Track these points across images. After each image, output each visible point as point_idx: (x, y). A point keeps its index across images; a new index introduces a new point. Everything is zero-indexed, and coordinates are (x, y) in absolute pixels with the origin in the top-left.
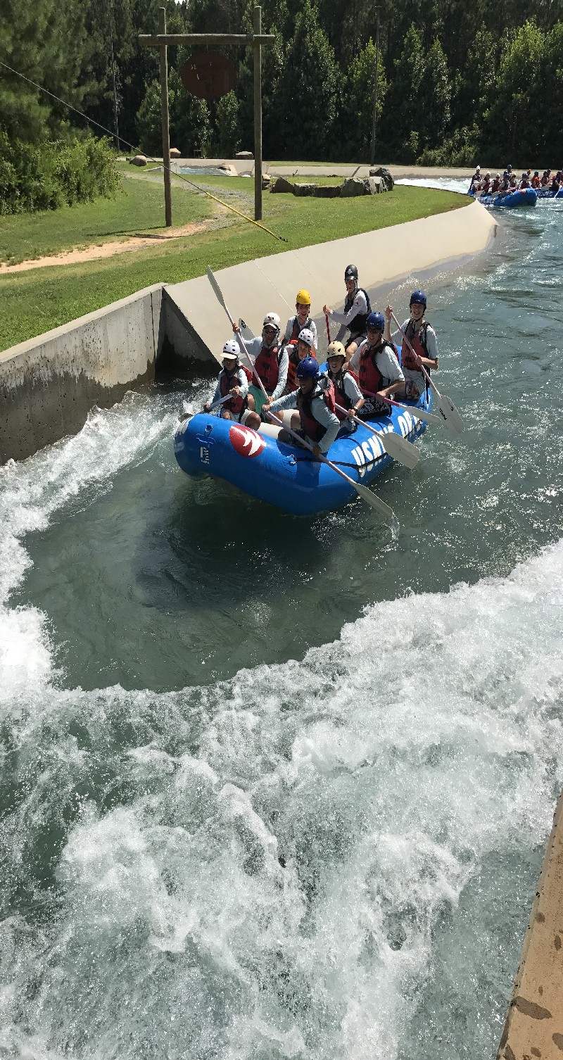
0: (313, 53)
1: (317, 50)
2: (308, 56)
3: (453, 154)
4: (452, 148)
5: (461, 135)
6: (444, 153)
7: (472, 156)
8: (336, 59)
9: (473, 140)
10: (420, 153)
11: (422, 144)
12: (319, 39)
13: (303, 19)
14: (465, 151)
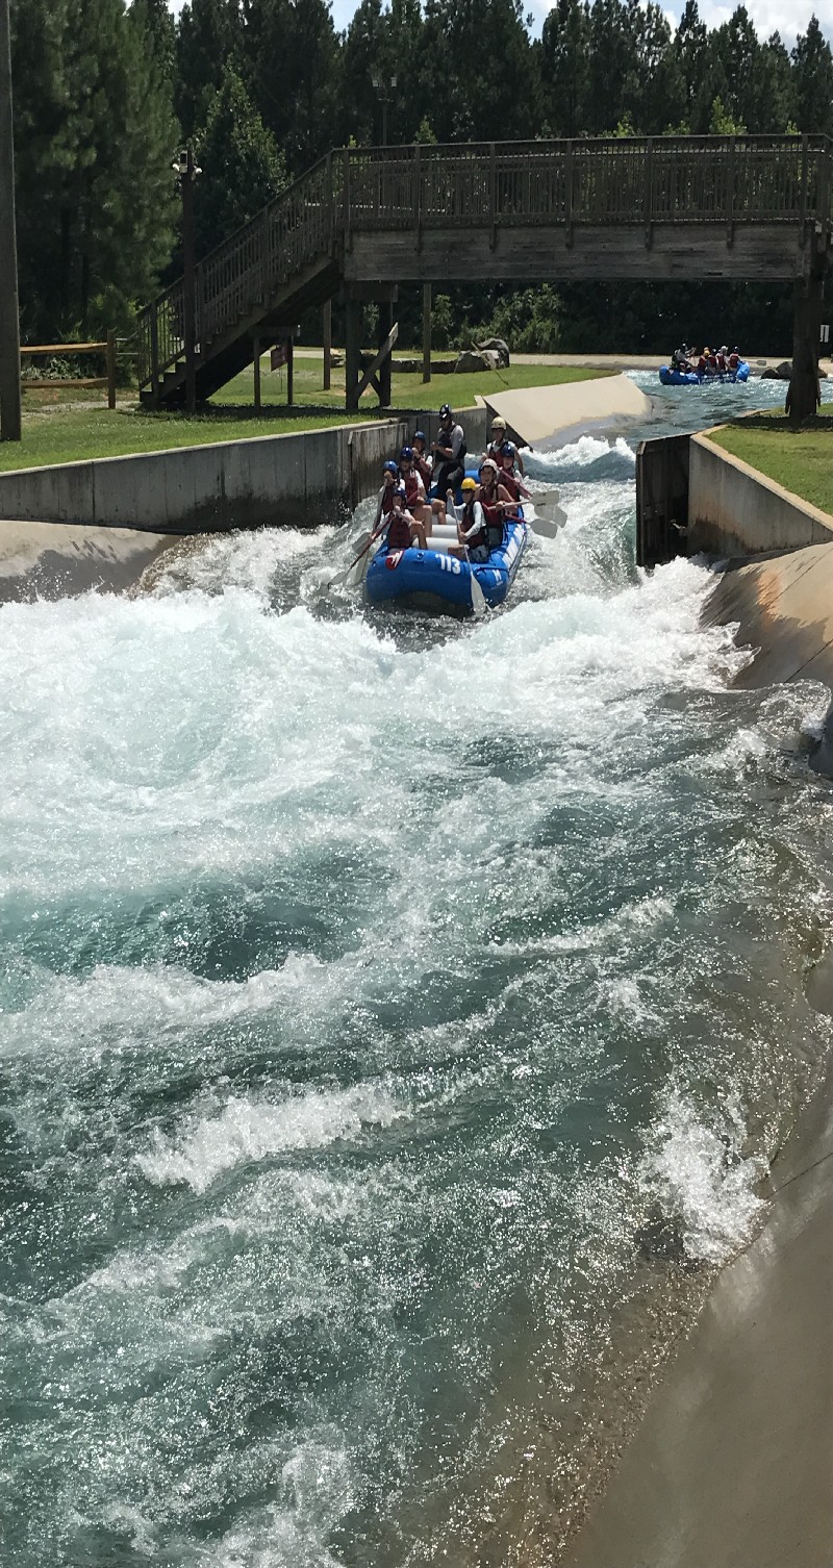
0: (246, 155)
1: (254, 154)
2: (238, 161)
3: (514, 333)
4: (511, 323)
5: (524, 302)
6: (498, 329)
7: (546, 336)
8: (288, 167)
9: (545, 312)
10: (455, 332)
11: (458, 315)
12: (252, 134)
13: (224, 100)
14: (535, 328)
